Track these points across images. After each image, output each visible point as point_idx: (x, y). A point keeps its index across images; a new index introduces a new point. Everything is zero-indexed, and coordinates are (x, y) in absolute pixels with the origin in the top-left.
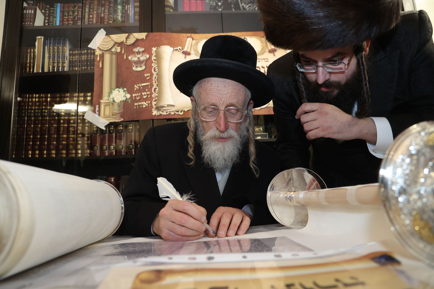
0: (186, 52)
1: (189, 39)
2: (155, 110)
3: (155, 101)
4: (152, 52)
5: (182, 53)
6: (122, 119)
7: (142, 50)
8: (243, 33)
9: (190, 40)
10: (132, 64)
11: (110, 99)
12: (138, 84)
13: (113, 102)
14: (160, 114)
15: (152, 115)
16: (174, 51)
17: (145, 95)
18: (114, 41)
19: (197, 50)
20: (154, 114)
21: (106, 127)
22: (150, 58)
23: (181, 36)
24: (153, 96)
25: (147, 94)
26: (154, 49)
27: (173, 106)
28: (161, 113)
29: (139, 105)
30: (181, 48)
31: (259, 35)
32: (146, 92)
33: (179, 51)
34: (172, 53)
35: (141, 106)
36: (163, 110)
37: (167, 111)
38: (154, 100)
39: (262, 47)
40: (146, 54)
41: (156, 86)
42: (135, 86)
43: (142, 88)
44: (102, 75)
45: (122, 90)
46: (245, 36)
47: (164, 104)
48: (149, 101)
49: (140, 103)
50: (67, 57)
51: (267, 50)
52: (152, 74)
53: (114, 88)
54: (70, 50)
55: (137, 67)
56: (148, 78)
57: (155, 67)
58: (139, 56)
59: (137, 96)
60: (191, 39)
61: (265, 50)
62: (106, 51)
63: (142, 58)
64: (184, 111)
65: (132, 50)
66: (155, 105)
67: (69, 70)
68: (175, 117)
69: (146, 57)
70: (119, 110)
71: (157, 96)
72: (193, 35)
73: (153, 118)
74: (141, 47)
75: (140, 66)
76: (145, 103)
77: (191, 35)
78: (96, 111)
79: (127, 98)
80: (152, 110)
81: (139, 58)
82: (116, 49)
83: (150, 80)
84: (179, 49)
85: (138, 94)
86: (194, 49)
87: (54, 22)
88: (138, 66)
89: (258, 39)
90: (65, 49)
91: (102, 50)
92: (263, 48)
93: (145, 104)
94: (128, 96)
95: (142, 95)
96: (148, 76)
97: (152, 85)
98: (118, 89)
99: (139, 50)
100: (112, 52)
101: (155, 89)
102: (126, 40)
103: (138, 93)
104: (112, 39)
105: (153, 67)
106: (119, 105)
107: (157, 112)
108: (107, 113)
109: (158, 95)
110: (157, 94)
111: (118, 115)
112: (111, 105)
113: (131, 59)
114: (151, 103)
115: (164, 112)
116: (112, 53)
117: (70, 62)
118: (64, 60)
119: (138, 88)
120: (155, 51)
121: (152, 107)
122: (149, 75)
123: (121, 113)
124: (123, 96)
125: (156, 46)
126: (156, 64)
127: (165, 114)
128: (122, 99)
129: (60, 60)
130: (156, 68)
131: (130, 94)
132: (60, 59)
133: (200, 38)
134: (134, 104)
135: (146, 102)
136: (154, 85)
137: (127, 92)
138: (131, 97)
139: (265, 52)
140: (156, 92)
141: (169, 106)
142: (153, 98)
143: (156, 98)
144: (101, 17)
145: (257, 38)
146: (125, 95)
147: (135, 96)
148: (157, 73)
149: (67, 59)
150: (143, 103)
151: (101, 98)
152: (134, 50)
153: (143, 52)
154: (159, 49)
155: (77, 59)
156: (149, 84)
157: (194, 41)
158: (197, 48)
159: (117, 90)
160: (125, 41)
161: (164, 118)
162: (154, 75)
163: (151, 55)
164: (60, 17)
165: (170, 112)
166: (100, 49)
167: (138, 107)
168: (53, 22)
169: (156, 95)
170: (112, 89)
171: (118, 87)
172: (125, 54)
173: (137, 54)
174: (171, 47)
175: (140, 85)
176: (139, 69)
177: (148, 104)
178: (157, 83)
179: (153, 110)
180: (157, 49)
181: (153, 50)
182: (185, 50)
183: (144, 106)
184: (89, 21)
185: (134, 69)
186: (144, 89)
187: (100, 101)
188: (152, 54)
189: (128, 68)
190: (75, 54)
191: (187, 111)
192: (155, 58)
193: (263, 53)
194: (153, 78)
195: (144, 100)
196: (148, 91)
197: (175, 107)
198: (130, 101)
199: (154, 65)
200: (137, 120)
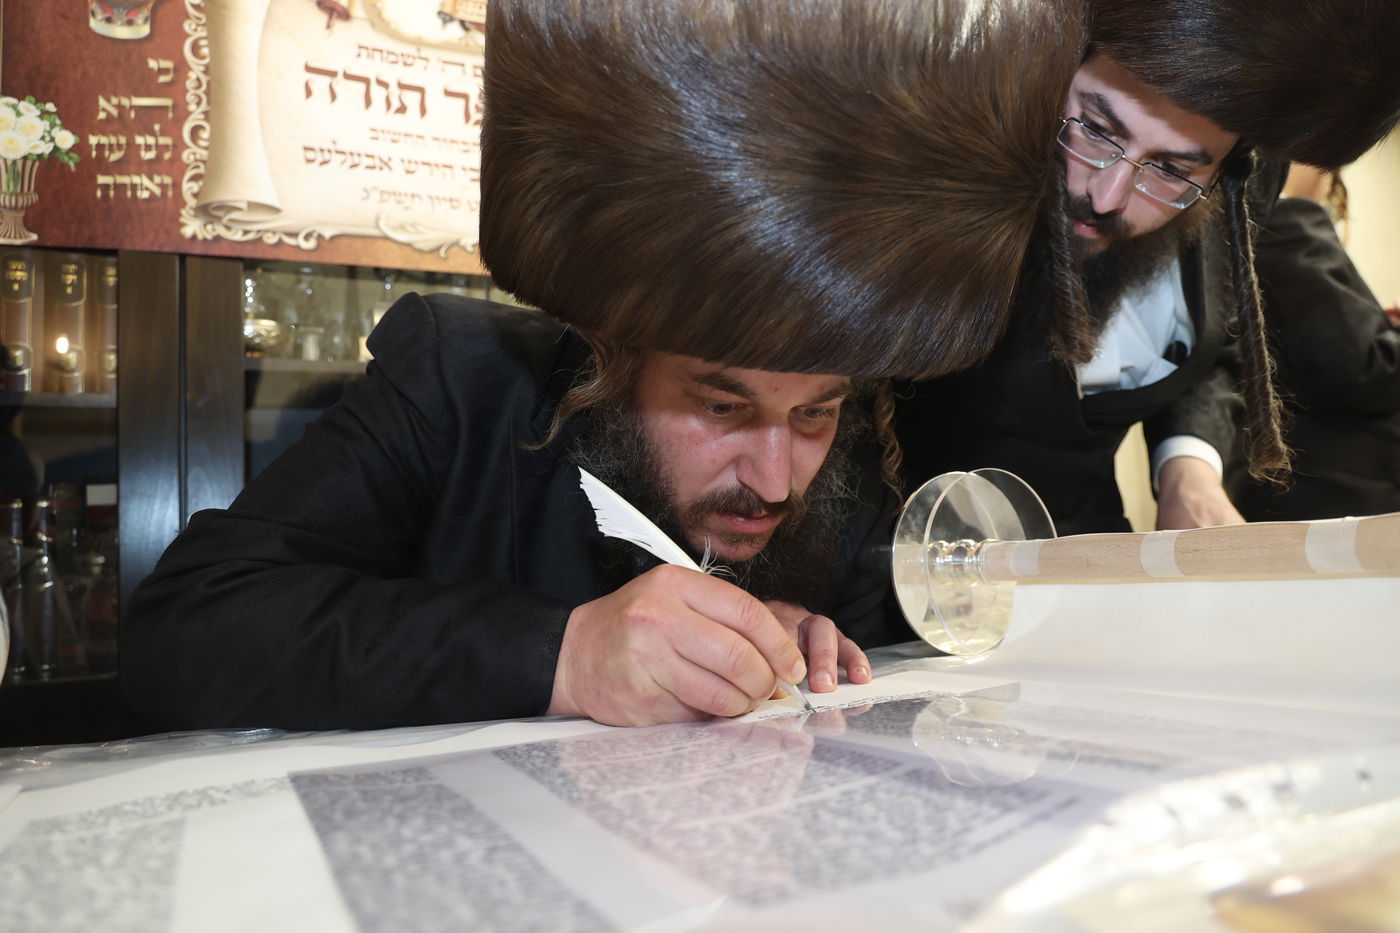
0: (331, 5)
2: (196, 216)
5: (315, 7)
6: (34, 237)
10: (85, 4)
12: (116, 95)
14: (215, 234)
15: (181, 237)
17: (148, 148)
20: (187, 232)
24: (186, 156)
25: (157, 145)
27: (274, 210)
28: (221, 231)
29: (120, 188)
32: (153, 133)
35: (129, 193)
36: (231, 220)
37: (248, 228)
38: (189, 174)
41: (202, 116)
42: (102, 102)
43: (133, 114)
45: (32, 107)
47: (235, 197)
48: (168, 174)
49: (124, 180)
52: (181, 68)
55: (109, 20)
56: (163, 79)
57: (196, 36)
59: (111, 146)
64: (320, 237)
66: (196, 195)
68: (282, 255)
70: (15, 195)
71: (204, 162)
73: (184, 249)
75: (125, 19)
76: (146, 181)
79: (56, 149)
80: (180, 215)
83: (175, 87)
85: (113, 140)
86: (363, 1)
88: (114, 18)
93: (147, 186)
94: (66, 139)
95: (132, 146)
96: (163, 71)
97: (182, 114)
98: (11, 100)
101: (196, 131)
103: (115, 134)
105: (188, 36)
106: (15, 171)
107: (205, 225)
109: (209, 156)
110: (205, 153)
111: (10, 216)
114: (177, 186)
115: (234, 230)
119: (115, 112)
121: (180, 201)
122: (167, 64)
123: (27, 209)
124: (41, 135)
126: (204, 25)
127: (238, 236)
128: (35, 147)
130: (203, 42)
131: (74, 133)
134: (95, 179)
135: (151, 179)
136: (190, 113)
137: (58, 122)
138: (80, 148)
140: (203, 143)
141: (254, 206)
142: (187, 166)
143: (197, 167)
146: (49, 132)
147: (100, 147)
148: (207, 66)
150: (136, 180)
156: (167, 102)
159: (7, 105)
161: (233, 255)
162: (190, 69)
165: (259, 231)
167: (112, 193)
169: (198, 157)
175: (125, 102)
176: (121, 32)
177: (162, 186)
178: (204, 106)
179: (186, 215)
183: (145, 195)
185: (98, 26)
186: (146, 119)
189: (65, 17)
191: (333, 238)
194: (190, 84)
195: (145, 168)
196: (163, 133)
197: (280, 215)
198: (76, 165)
199: (194, 27)
200: (109, 245)
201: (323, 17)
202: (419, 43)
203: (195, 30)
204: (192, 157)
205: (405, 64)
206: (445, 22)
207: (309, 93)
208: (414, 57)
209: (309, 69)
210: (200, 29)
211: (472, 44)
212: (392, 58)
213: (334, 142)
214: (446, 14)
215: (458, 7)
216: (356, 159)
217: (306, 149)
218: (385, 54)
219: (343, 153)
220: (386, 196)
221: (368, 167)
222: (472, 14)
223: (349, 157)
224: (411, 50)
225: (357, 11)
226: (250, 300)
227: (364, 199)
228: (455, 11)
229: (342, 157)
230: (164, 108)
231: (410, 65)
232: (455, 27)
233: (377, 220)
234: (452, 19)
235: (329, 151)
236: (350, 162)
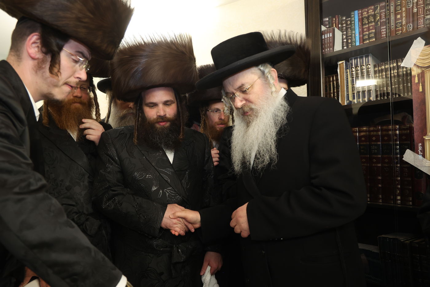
54: (375, 66)
62: (428, 67)
78: (420, 152)
87: (353, 35)
90: (369, 68)
91: (421, 67)
144: (413, 14)
151: (426, 134)
164: (359, 28)
166: (418, 67)
168: (351, 36)
184: (396, 24)
187: (424, 137)
190: (382, 71)
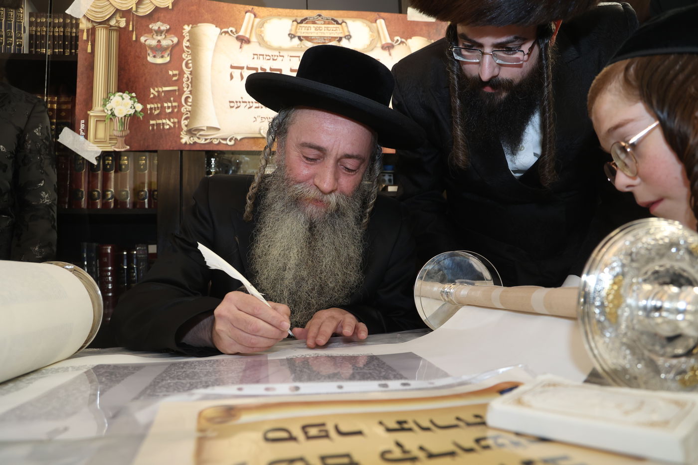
0: (241, 38)
1: (248, 14)
2: (186, 135)
3: (186, 119)
4: (183, 33)
5: (235, 40)
6: (128, 147)
7: (165, 27)
8: (341, 12)
9: (250, 16)
10: (146, 51)
11: (106, 111)
12: (157, 87)
13: (111, 116)
14: (194, 141)
15: (181, 143)
16: (221, 34)
17: (169, 107)
18: (115, 8)
19: (263, 35)
21: (98, 159)
22: (179, 43)
23: (235, 8)
24: (183, 110)
25: (172, 106)
26: (187, 28)
27: (218, 129)
28: (196, 140)
29: (158, 125)
30: (234, 30)
31: (368, 18)
32: (171, 102)
33: (230, 35)
34: (218, 37)
35: (162, 127)
36: (200, 135)
37: (206, 138)
38: (184, 117)
39: (371, 39)
40: (173, 35)
41: (189, 93)
42: (152, 91)
43: (163, 94)
44: (91, 67)
45: (128, 95)
46: (344, 17)
47: (202, 126)
48: (176, 118)
49: (160, 121)
50: (24, 27)
51: (379, 45)
52: (182, 73)
53: (113, 92)
54: (31, 15)
55: (154, 57)
56: (175, 78)
57: (187, 59)
58: (159, 38)
59: (155, 108)
60: (252, 16)
61: (377, 44)
62: (100, 23)
63: (165, 43)
64: (236, 139)
65: (148, 26)
66: (186, 126)
67: (30, 51)
68: (220, 148)
69: (173, 41)
70: (122, 131)
71: (189, 111)
72: (257, 9)
73: (182, 149)
74: (164, 22)
75: (160, 55)
76: (168, 122)
77: (252, 9)
78: (81, 131)
79: (136, 111)
80: (181, 134)
81: (159, 41)
82: (117, 21)
83: (179, 82)
84: (231, 31)
85: (156, 106)
86: (256, 34)
88: (157, 55)
89: (365, 25)
90: (20, 13)
91: (92, 21)
92: (373, 40)
93: (168, 123)
94: (139, 107)
95: (163, 108)
96: (174, 75)
97: (181, 91)
98: (121, 94)
99: (159, 27)
100: (111, 26)
101: (187, 98)
102: (137, 7)
103: (156, 103)
104: (111, 3)
105: (185, 59)
106: (122, 121)
107: (190, 138)
108: (101, 134)
109: (192, 109)
110: (190, 108)
111: (120, 139)
112: (108, 121)
113: (145, 41)
114: (179, 122)
115: (201, 139)
116: (110, 29)
117: (31, 36)
118: (21, 34)
119: (156, 94)
120: (189, 32)
121: (180, 129)
122: (176, 72)
123: (126, 136)
124: (130, 106)
125: (191, 24)
126: (190, 54)
127: (203, 142)
128: (129, 111)
129: (11, 32)
130: (190, 62)
131: (142, 104)
132: (11, 29)
133: (268, 16)
134: (149, 122)
135: (170, 121)
136: (185, 92)
137: (136, 100)
138: (144, 110)
139: (375, 47)
140: (189, 104)
141: (209, 128)
142: (184, 113)
143: (187, 114)
145: (364, 23)
146: (133, 105)
147: (151, 109)
148: (191, 72)
149: (24, 32)
150: (164, 121)
151: (90, 108)
152: (150, 26)
153: (167, 31)
154: (195, 29)
155: (44, 34)
156: (176, 88)
157: (257, 20)
158: (261, 31)
159: (119, 96)
160: (134, 9)
161: (201, 149)
162: (185, 73)
163: (181, 38)
165: (211, 139)
166: (88, 20)
167: (155, 127)
169: (187, 110)
170: (110, 93)
171: (121, 89)
172: (134, 33)
173: (155, 34)
174: (216, 27)
175: (160, 89)
176: (159, 61)
177: (174, 123)
178: (190, 88)
179: (183, 134)
180: (192, 27)
181: (184, 29)
182: (241, 33)
183: (167, 127)
185: (150, 59)
186: (167, 96)
187: (89, 112)
188: (184, 37)
189: (139, 57)
190: (42, 24)
191: (241, 139)
192: (188, 44)
193: (372, 49)
194: (185, 80)
195: (167, 116)
196: (174, 101)
197: (220, 131)
198: (143, 117)
199: (186, 56)
200: (154, 149)
201: (239, 44)
202: (280, 49)
203: (187, 57)
204: (185, 110)
205: (273, 60)
206: (291, 38)
207: (232, 77)
208: (277, 56)
209: (232, 67)
210: (188, 56)
211: (303, 46)
212: (268, 58)
213: (242, 98)
214: (292, 34)
215: (298, 31)
216: (251, 104)
217: (230, 102)
218: (265, 56)
219: (246, 102)
220: (264, 119)
221: (256, 107)
222: (304, 33)
223: (248, 103)
224: (277, 53)
225: (253, 39)
226: (213, 166)
227: (254, 121)
228: (296, 32)
229: (245, 104)
230: (175, 91)
231: (276, 60)
232: (296, 40)
233: (260, 130)
234: (295, 36)
235: (240, 102)
236: (248, 106)
